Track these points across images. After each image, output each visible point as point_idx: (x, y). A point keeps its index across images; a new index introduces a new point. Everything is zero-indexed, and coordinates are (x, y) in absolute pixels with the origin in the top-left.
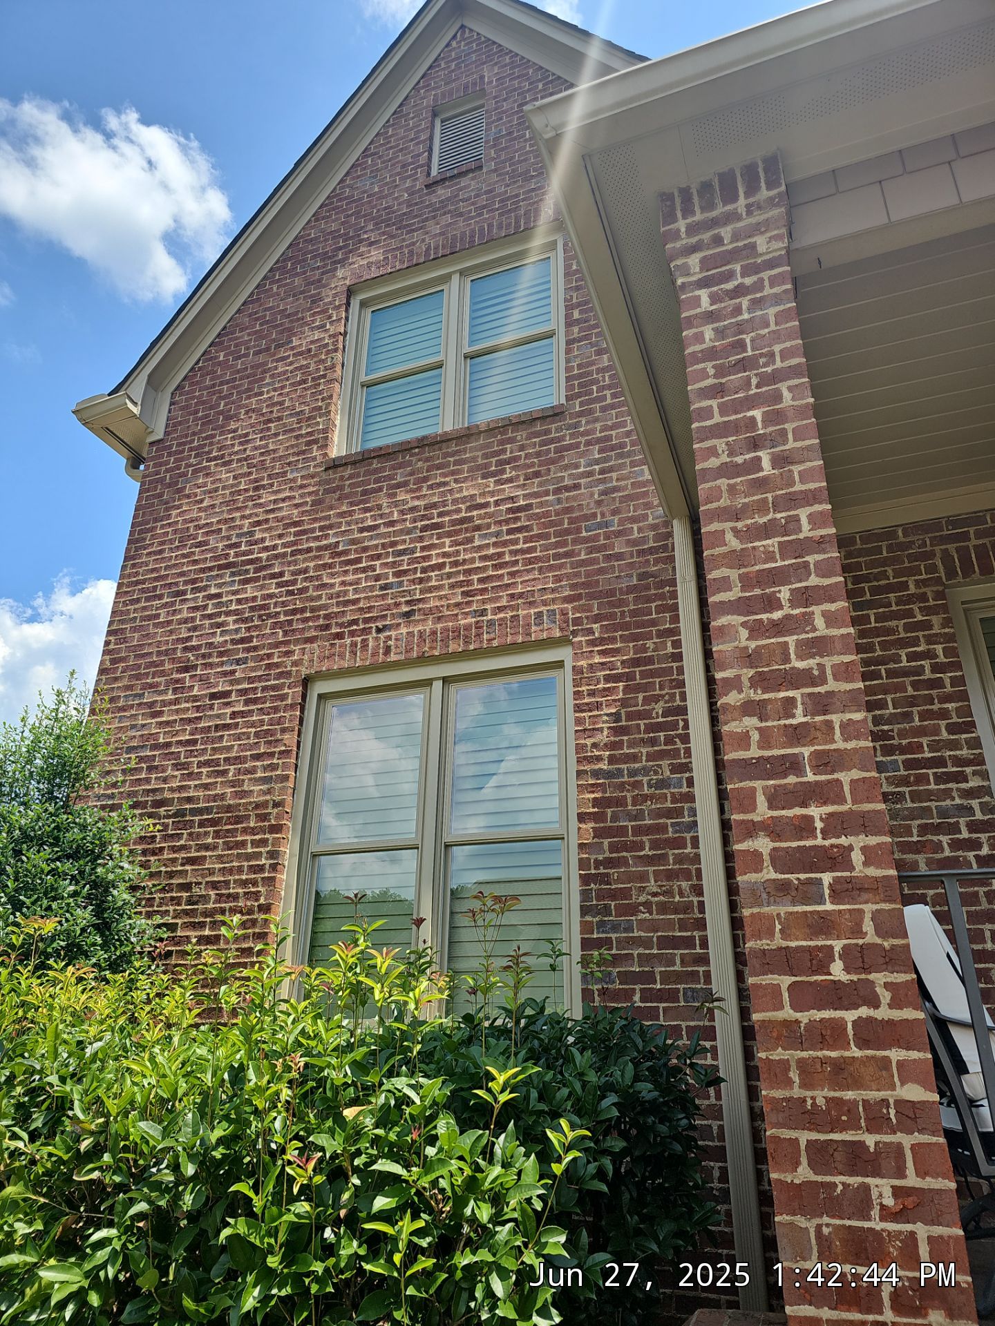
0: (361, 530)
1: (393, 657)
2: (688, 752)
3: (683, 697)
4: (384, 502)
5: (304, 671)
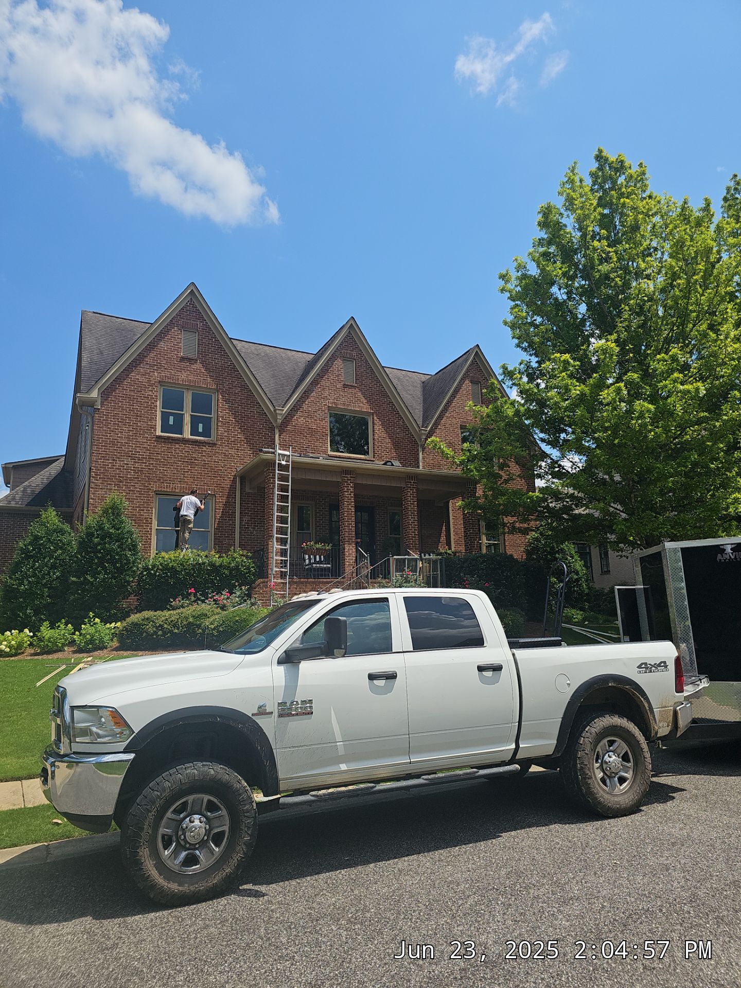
0: (168, 457)
1: (177, 491)
2: (235, 520)
3: (235, 510)
4: (173, 451)
5: (155, 489)
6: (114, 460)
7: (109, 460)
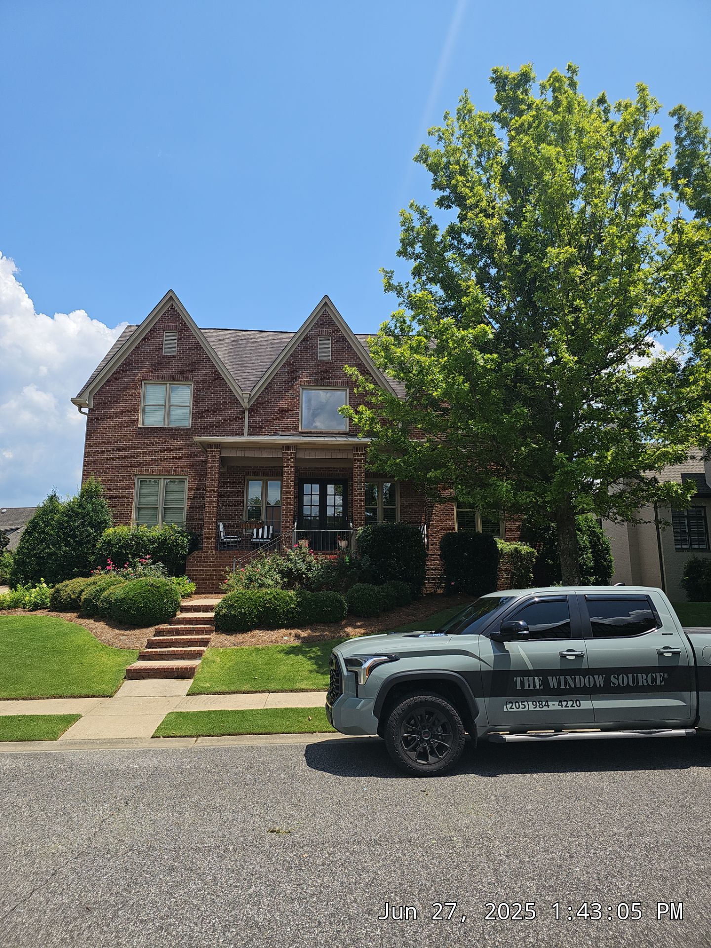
0: (147, 445)
5: (135, 473)
6: (103, 451)
7: (98, 451)
